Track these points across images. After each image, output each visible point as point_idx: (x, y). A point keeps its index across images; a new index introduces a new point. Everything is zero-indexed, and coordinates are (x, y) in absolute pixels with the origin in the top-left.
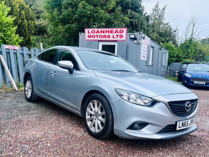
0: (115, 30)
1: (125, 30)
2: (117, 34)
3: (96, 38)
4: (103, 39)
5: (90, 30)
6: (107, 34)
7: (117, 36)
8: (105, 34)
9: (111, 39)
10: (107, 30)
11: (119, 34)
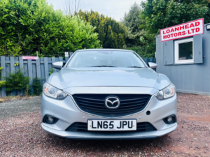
0: (190, 24)
1: (201, 21)
2: (192, 28)
3: (171, 38)
4: (178, 37)
5: (165, 30)
6: (182, 30)
7: (193, 30)
8: (180, 31)
9: (187, 35)
10: (182, 26)
11: (195, 27)
